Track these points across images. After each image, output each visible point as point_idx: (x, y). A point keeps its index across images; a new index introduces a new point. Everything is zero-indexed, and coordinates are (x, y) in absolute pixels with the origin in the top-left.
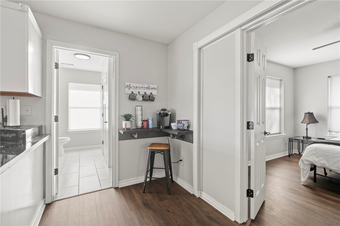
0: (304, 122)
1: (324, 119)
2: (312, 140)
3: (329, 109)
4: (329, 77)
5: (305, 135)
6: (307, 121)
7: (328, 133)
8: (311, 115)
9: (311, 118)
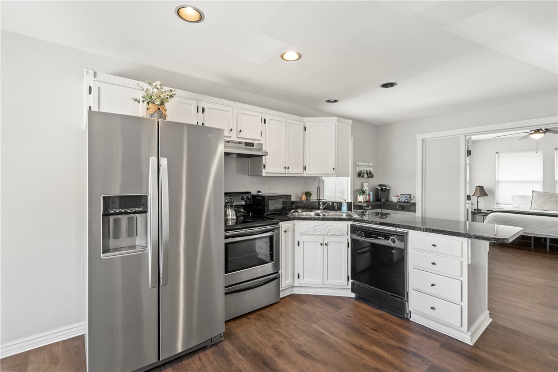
0: (476, 194)
1: (493, 192)
2: (482, 211)
3: (497, 182)
4: (496, 153)
5: (476, 208)
6: (478, 194)
7: (496, 205)
8: (481, 188)
9: (482, 191)
